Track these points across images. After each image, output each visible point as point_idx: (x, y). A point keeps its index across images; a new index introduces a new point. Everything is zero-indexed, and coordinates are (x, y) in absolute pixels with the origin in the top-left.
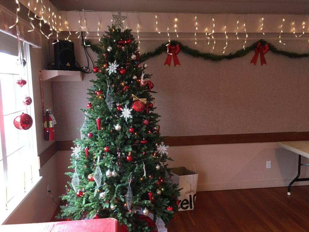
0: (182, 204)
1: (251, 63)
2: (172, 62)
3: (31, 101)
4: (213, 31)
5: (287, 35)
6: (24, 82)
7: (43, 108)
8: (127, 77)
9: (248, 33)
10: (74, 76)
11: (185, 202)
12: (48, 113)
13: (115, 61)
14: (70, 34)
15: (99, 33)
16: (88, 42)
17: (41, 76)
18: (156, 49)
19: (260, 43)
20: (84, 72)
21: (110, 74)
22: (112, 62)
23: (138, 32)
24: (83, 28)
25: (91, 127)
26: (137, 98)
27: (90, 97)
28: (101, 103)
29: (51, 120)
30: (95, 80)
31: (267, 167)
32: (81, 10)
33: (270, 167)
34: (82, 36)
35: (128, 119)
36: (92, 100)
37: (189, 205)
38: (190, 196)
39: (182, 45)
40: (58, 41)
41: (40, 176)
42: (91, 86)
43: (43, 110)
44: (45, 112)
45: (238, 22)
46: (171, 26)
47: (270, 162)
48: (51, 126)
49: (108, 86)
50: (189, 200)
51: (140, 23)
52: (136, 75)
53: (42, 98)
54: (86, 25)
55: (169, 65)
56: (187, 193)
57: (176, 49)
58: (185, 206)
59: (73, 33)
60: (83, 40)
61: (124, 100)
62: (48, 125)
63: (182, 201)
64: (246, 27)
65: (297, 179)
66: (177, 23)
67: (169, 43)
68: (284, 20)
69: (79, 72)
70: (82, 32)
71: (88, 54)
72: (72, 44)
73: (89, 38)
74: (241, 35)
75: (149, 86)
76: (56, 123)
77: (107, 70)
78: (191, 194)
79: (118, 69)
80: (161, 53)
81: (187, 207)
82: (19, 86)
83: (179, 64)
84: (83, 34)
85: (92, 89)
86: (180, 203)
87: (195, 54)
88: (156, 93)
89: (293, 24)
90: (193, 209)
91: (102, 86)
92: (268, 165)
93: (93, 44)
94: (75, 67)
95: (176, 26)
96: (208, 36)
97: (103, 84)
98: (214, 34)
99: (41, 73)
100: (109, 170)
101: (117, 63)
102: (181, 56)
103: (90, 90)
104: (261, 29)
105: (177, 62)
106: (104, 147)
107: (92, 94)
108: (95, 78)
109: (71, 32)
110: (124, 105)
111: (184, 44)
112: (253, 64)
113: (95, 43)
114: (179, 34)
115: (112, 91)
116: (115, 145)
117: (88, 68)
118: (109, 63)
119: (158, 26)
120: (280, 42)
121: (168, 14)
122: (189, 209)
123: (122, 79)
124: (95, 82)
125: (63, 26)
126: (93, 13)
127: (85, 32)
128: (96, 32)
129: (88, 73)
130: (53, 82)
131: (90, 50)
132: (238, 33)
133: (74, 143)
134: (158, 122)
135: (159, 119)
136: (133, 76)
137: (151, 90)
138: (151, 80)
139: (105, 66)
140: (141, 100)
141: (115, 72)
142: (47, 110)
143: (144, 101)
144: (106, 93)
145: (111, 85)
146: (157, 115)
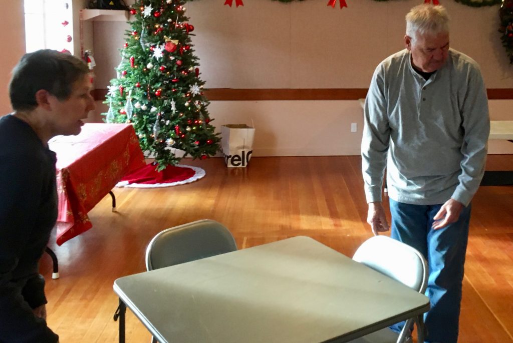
0: (233, 161)
1: (328, 5)
2: (234, 2)
3: (71, 39)
6: (66, 23)
7: (82, 49)
8: (161, 20)
11: (236, 158)
12: (87, 54)
13: (151, 5)
17: (81, 16)
20: (129, 11)
21: (145, 17)
22: (148, 5)
25: (126, 66)
26: (169, 40)
27: (127, 37)
28: (135, 43)
29: (90, 61)
31: (352, 131)
33: (356, 131)
35: (160, 58)
36: (128, 40)
37: (241, 162)
38: (243, 152)
42: (129, 27)
43: (82, 51)
44: (84, 53)
47: (355, 124)
49: (143, 28)
50: (241, 156)
52: (170, 18)
53: (81, 38)
55: (230, 5)
56: (239, 148)
58: (236, 163)
61: (156, 42)
63: (232, 156)
69: (123, 12)
75: (190, 28)
76: (95, 65)
77: (143, 12)
78: (245, 150)
79: (153, 13)
81: (239, 164)
82: (63, 25)
83: (242, 4)
85: (129, 30)
86: (230, 158)
88: (195, 35)
90: (245, 166)
91: (138, 28)
94: (119, 5)
97: (138, 25)
99: (82, 12)
100: (138, 102)
101: (152, 7)
103: (127, 31)
105: (239, 3)
106: (136, 83)
107: (129, 35)
108: (133, 20)
110: (156, 45)
112: (330, 7)
115: (146, 32)
116: (147, 81)
118: (145, 6)
122: (241, 166)
123: (158, 21)
130: (95, 23)
133: (110, 83)
134: (197, 64)
135: (198, 61)
136: (168, 19)
137: (190, 33)
138: (189, 23)
139: (142, 8)
140: (173, 41)
141: (150, 15)
142: (87, 51)
143: (176, 42)
144: (140, 34)
145: (145, 26)
146: (195, 58)
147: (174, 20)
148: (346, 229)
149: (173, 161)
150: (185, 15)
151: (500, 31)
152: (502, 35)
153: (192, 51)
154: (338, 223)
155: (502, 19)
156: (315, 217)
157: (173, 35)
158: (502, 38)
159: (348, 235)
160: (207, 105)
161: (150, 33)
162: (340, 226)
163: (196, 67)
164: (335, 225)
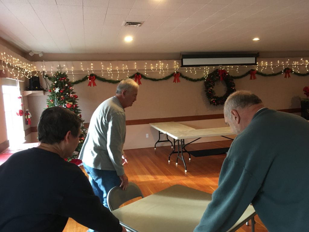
2: (92, 84)
4: (111, 70)
5: (149, 70)
7: (25, 109)
8: (64, 94)
9: (129, 70)
10: (40, 93)
12: (27, 112)
14: (37, 72)
15: (52, 71)
16: (46, 76)
18: (83, 79)
19: (136, 74)
20: (45, 91)
21: (56, 93)
22: (57, 87)
23: (72, 70)
24: (44, 70)
26: (68, 102)
27: (48, 102)
28: (52, 105)
29: (29, 115)
30: (50, 95)
32: (42, 61)
34: (43, 73)
36: (48, 104)
39: (97, 76)
40: (31, 77)
41: (25, 140)
42: (48, 98)
45: (123, 65)
46: (90, 67)
47: (148, 134)
48: (29, 118)
49: (56, 98)
51: (73, 66)
52: (68, 93)
53: (24, 104)
54: (46, 68)
55: (91, 86)
57: (93, 78)
59: (39, 72)
60: (44, 75)
62: (28, 117)
64: (128, 67)
65: (158, 141)
66: (93, 66)
67: (89, 75)
68: (146, 63)
69: (42, 91)
70: (43, 71)
71: (47, 82)
72: (38, 77)
73: (47, 74)
74: (126, 70)
75: (76, 97)
76: (31, 116)
77: (55, 91)
79: (59, 91)
80: (86, 80)
83: (96, 85)
84: (44, 72)
85: (48, 99)
87: (103, 80)
89: (152, 65)
91: (53, 98)
92: (147, 136)
93: (49, 77)
94: (40, 88)
95: (92, 67)
96: (109, 72)
97: (53, 97)
98: (112, 71)
101: (59, 88)
102: (96, 81)
104: (136, 68)
105: (94, 85)
107: (49, 101)
108: (50, 94)
109: (37, 71)
111: (98, 76)
113: (50, 76)
114: (93, 71)
115: (57, 100)
117: (47, 89)
118: (56, 88)
119: (83, 67)
120: (145, 74)
121: (87, 61)
123: (62, 94)
124: (50, 96)
125: (33, 69)
126: (49, 62)
127: (45, 71)
128: (51, 71)
129: (47, 91)
130: (29, 97)
131: (48, 80)
132: (124, 70)
134: (80, 113)
135: (81, 111)
136: (66, 93)
137: (76, 99)
138: (76, 94)
139: (54, 89)
140: (70, 103)
141: (58, 92)
142: (27, 110)
143: (71, 103)
144: (54, 101)
145: (57, 97)
146: (80, 110)
147: (69, 94)
148: (160, 180)
149: (74, 156)
150: (73, 91)
151: (205, 91)
152: (206, 93)
153: (78, 107)
154: (155, 177)
155: (205, 86)
156: (144, 176)
157: (70, 100)
158: (206, 94)
159: (163, 182)
160: (85, 131)
161: (59, 100)
162: (157, 178)
163: (80, 114)
164: (155, 178)
